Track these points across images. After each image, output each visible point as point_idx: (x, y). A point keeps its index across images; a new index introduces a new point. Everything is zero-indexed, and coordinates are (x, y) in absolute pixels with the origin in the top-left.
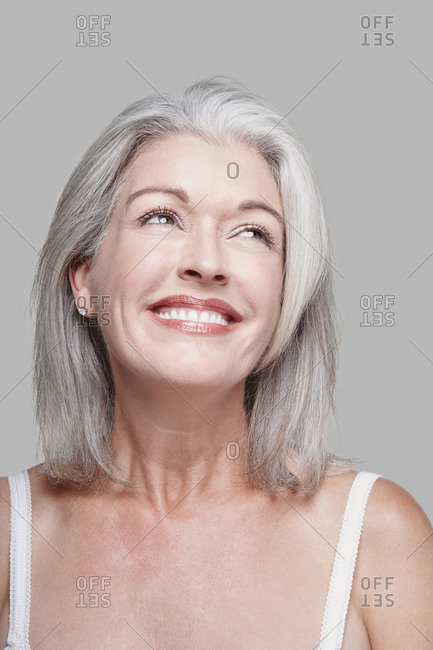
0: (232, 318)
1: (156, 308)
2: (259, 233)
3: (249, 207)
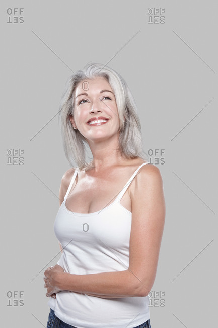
0: (107, 119)
1: (89, 122)
2: (108, 98)
3: (102, 92)
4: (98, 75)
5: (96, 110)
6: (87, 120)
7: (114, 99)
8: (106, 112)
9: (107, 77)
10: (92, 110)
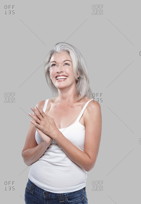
4: (64, 50)
5: (59, 71)
6: (55, 76)
7: (71, 65)
8: (66, 72)
9: (69, 52)
10: (57, 71)
